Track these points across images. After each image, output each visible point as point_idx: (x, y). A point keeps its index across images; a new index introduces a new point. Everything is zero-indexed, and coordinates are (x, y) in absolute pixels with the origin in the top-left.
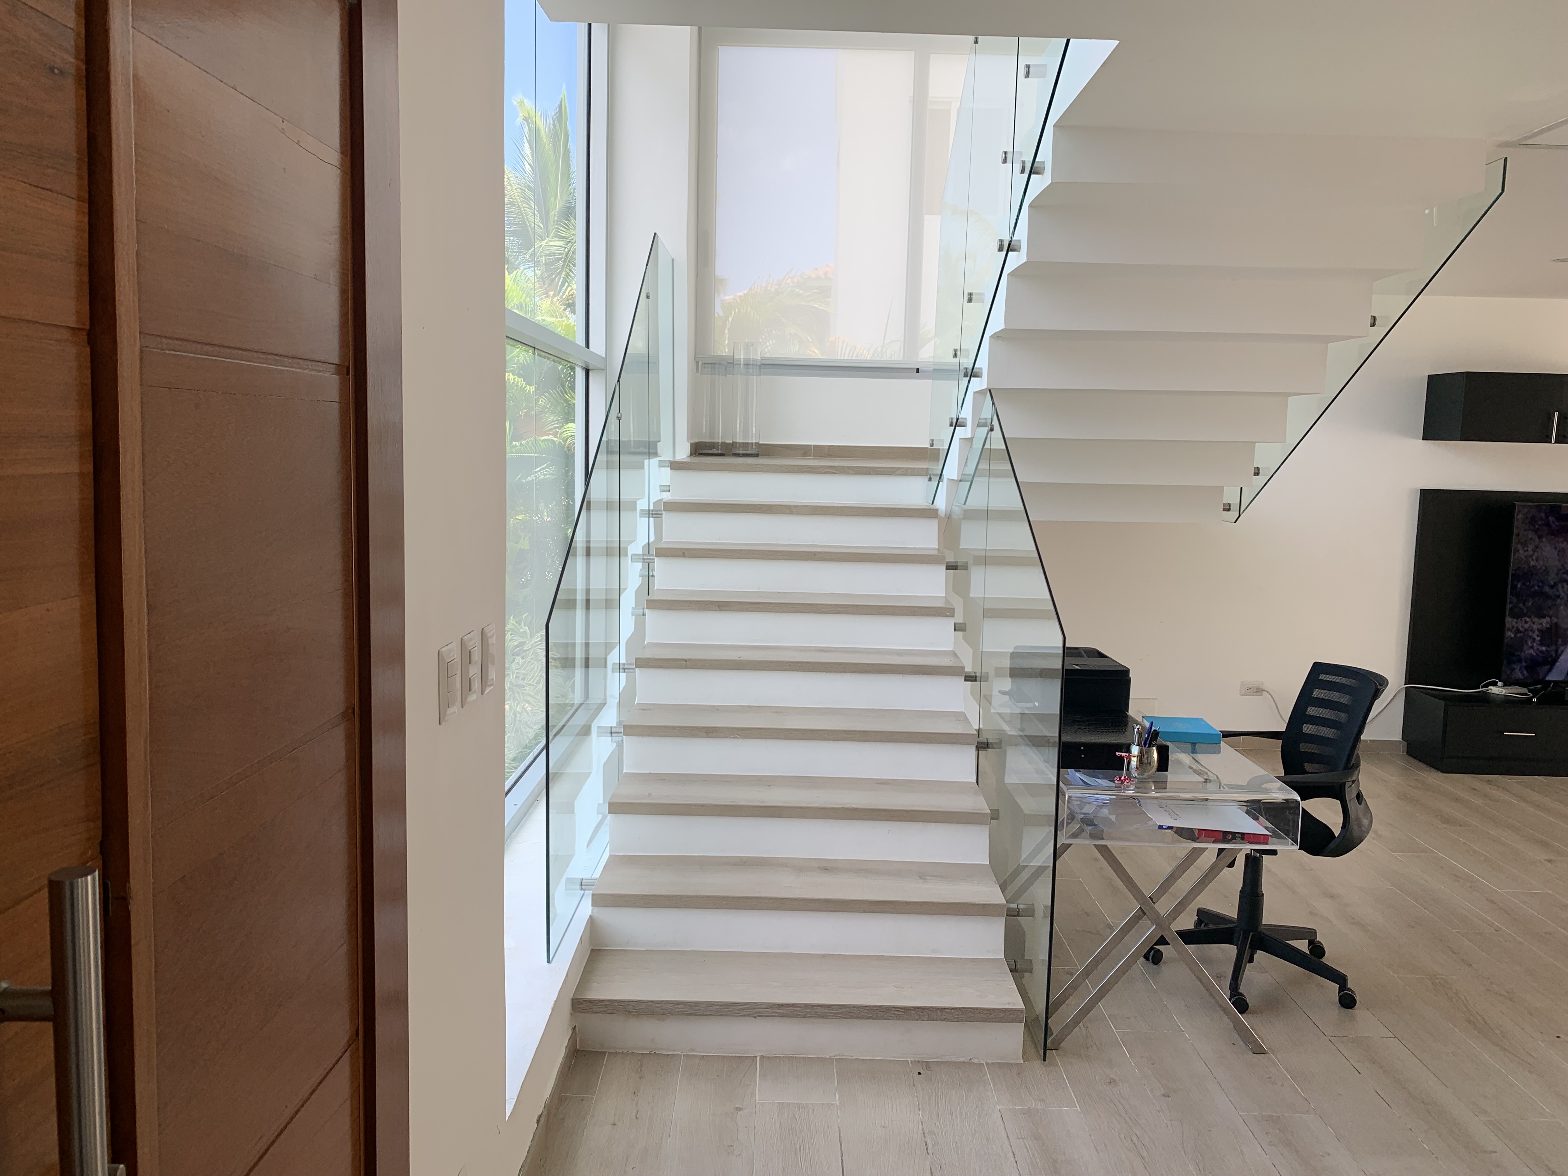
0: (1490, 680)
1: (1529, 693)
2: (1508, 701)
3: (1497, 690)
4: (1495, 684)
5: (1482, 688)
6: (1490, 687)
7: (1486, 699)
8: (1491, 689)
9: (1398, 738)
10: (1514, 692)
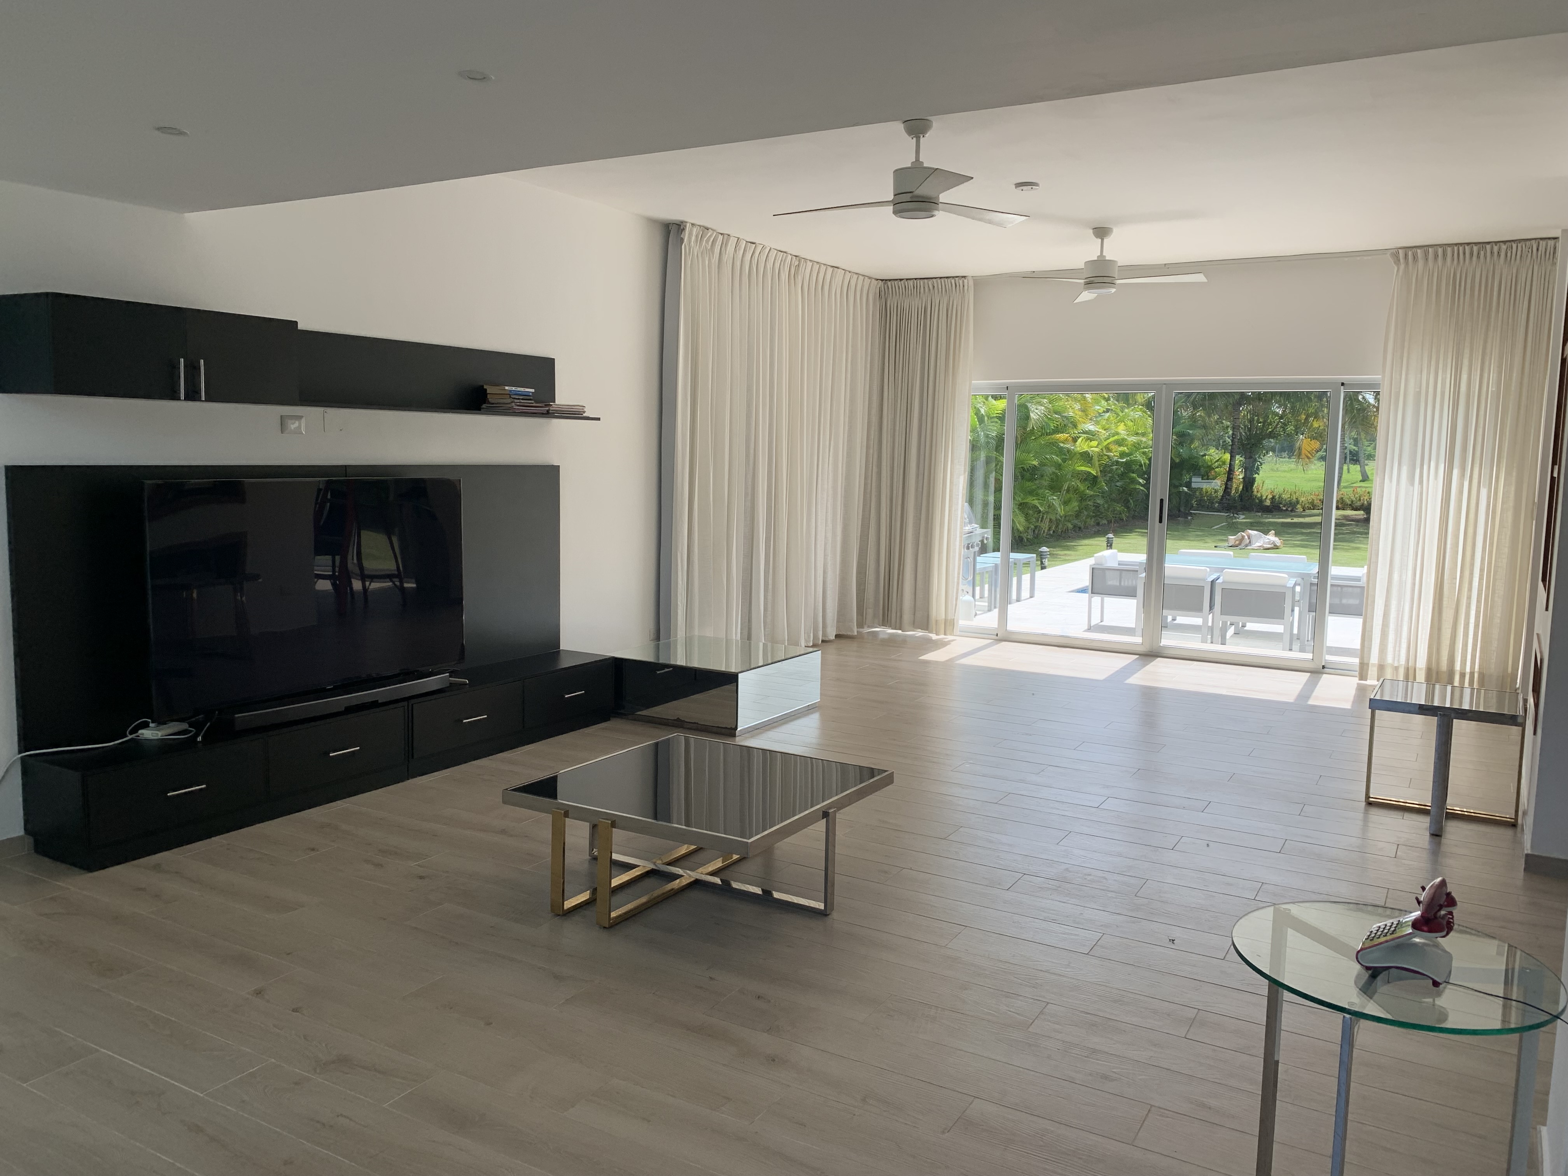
0: (139, 721)
1: (191, 729)
2: (165, 747)
3: (150, 734)
4: (145, 726)
5: (131, 733)
6: (140, 731)
7: (138, 748)
8: (143, 734)
9: (21, 832)
10: (169, 733)
